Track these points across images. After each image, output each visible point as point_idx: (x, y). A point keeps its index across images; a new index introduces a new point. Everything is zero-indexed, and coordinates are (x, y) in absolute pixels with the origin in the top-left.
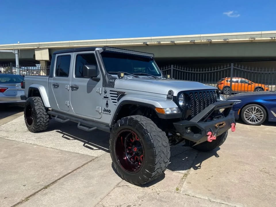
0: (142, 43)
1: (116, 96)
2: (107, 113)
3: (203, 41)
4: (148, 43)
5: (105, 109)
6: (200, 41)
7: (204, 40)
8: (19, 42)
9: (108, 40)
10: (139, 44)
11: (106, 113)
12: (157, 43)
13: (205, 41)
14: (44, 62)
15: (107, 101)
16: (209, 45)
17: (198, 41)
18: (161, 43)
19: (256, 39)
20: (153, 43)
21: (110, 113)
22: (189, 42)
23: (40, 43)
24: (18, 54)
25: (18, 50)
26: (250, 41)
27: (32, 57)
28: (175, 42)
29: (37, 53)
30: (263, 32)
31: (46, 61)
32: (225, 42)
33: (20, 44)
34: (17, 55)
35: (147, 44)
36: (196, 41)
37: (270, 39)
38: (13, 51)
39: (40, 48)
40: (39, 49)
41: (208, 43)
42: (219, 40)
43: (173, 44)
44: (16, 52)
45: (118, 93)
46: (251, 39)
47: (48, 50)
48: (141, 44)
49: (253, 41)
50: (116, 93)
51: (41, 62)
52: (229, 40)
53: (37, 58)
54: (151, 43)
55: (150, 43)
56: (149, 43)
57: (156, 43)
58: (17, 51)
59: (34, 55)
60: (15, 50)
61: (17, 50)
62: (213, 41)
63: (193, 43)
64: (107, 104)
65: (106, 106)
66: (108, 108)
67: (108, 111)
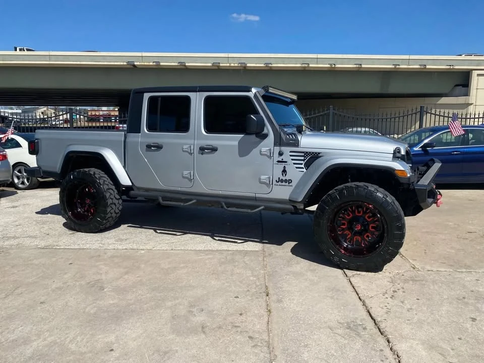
0: (125, 63)
1: (303, 158)
2: (284, 183)
3: (232, 65)
4: (136, 63)
5: (279, 178)
6: (228, 65)
7: (234, 64)
9: (52, 53)
10: (119, 63)
11: (281, 184)
12: (154, 64)
13: (236, 65)
15: (285, 167)
16: (242, 71)
17: (225, 65)
18: (162, 64)
19: (311, 65)
20: (145, 64)
21: (290, 184)
22: (210, 65)
26: (303, 69)
28: (187, 64)
30: (320, 56)
32: (267, 68)
35: (134, 66)
36: (221, 65)
37: (329, 66)
41: (242, 68)
42: (258, 65)
43: (183, 67)
45: (306, 154)
46: (303, 65)
48: (122, 63)
49: (307, 69)
50: (303, 154)
52: (273, 65)
54: (143, 64)
55: (141, 64)
56: (138, 63)
57: (151, 64)
62: (248, 65)
63: (216, 68)
64: (284, 171)
65: (283, 174)
66: (287, 178)
67: (286, 181)
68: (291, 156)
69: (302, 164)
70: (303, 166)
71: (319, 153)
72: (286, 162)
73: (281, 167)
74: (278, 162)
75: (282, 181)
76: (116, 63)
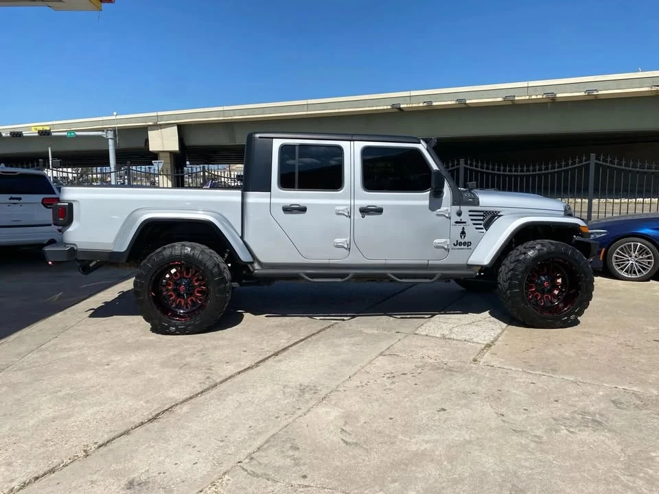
0: (389, 107)
1: (482, 218)
2: (463, 247)
3: (534, 97)
4: (402, 106)
5: (457, 241)
6: (527, 97)
7: (537, 95)
8: (115, 113)
9: (310, 101)
10: (381, 108)
11: (459, 247)
12: (425, 104)
13: (539, 97)
14: (168, 155)
15: (463, 228)
16: (549, 104)
17: (523, 98)
18: (434, 104)
20: (414, 105)
21: (469, 247)
22: (500, 99)
23: (160, 113)
24: (114, 139)
25: (114, 130)
26: (653, 94)
27: (142, 145)
28: (468, 102)
29: (152, 135)
31: (171, 153)
32: (588, 98)
33: (118, 117)
34: (111, 142)
35: (400, 109)
36: (516, 98)
38: (104, 133)
39: (160, 125)
40: (157, 126)
41: (548, 101)
42: (574, 94)
43: (464, 106)
44: (110, 135)
45: (486, 213)
46: (654, 89)
47: (175, 128)
48: (385, 107)
50: (482, 214)
51: (161, 155)
52: (600, 92)
53: (153, 147)
54: (411, 106)
55: (408, 106)
56: (405, 106)
57: (421, 105)
58: (112, 132)
59: (147, 141)
60: (107, 129)
61: (111, 130)
62: (558, 95)
63: (510, 103)
64: (463, 233)
65: (461, 237)
66: (466, 240)
67: (465, 244)
68: (470, 215)
69: (481, 224)
70: (482, 226)
71: (499, 212)
72: (465, 223)
73: (459, 228)
74: (457, 222)
75: (460, 244)
76: (378, 108)
